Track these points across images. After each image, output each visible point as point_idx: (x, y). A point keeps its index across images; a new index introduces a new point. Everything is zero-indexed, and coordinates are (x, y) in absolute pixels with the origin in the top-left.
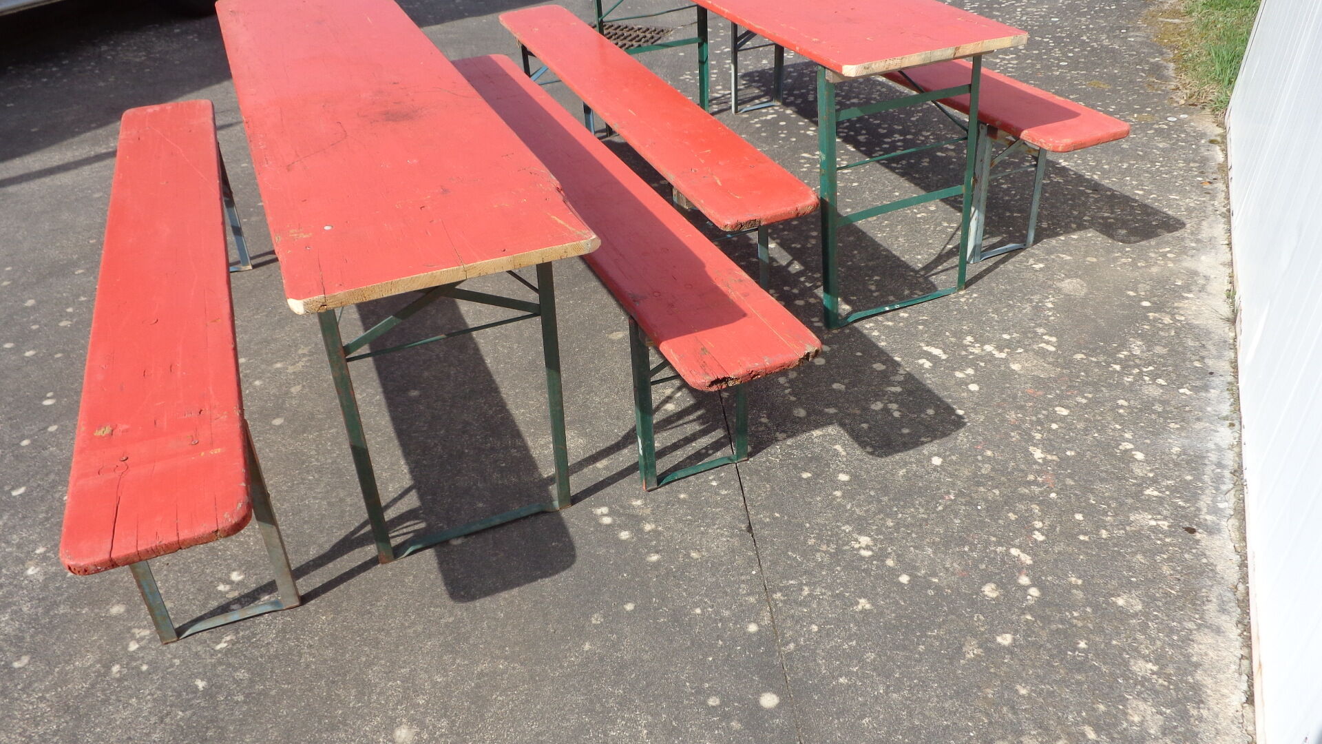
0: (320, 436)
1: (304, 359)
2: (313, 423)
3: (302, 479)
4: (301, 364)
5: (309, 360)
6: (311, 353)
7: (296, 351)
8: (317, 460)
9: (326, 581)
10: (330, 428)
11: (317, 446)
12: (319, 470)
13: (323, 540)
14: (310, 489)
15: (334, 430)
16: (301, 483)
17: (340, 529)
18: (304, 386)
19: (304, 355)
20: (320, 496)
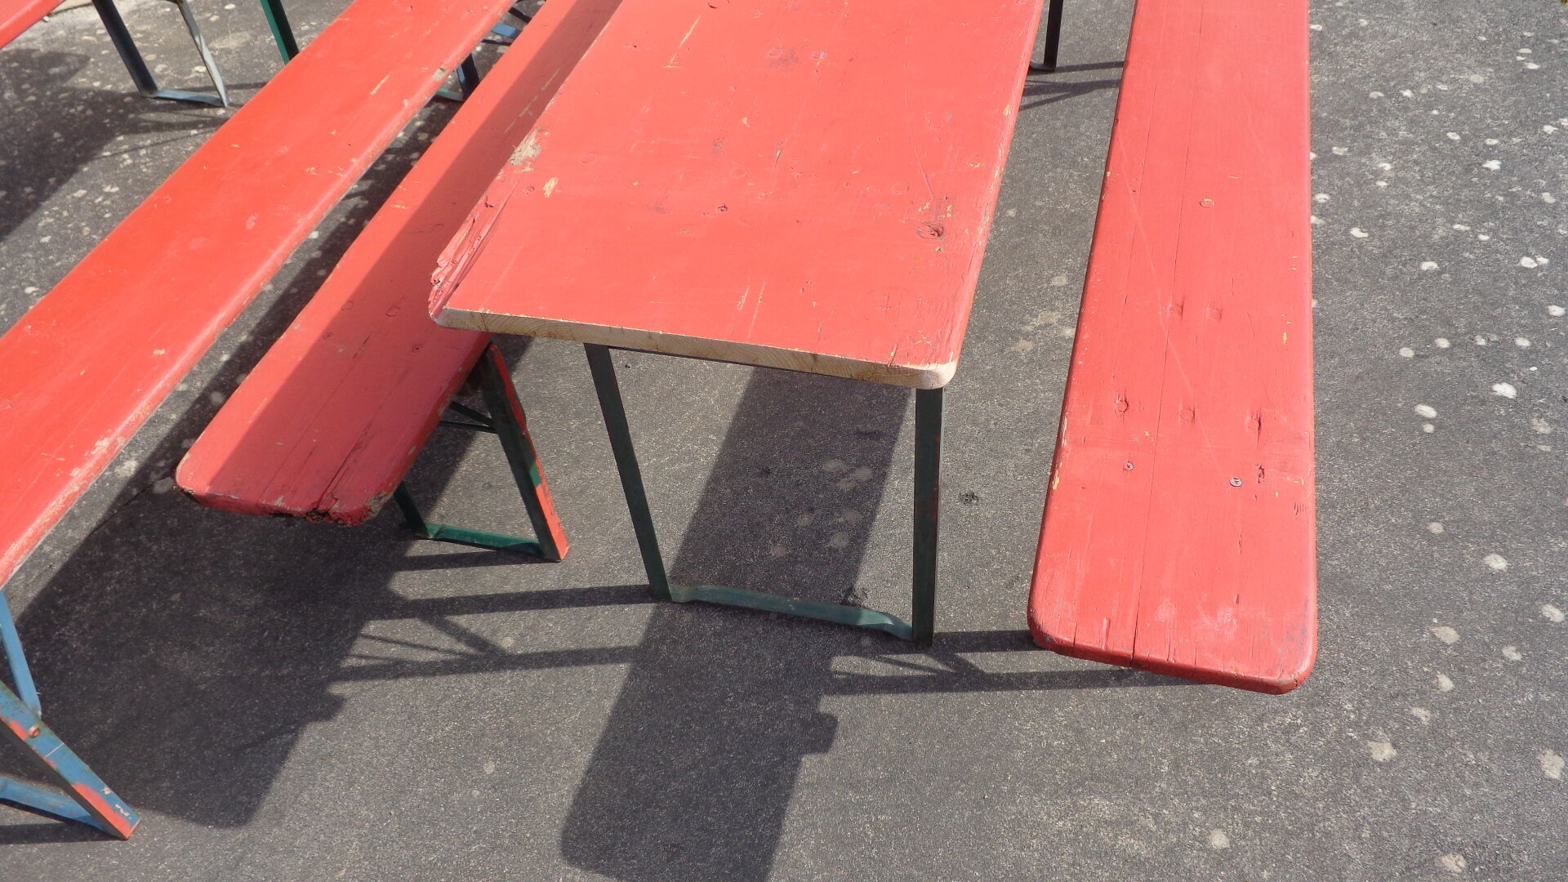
0: (1057, 203)
1: (1029, 328)
2: (1058, 222)
3: (1095, 162)
4: (1037, 322)
5: (1024, 324)
6: (1015, 335)
7: (1034, 352)
8: (1071, 176)
9: (1107, 70)
10: (1041, 208)
11: (1065, 192)
12: (1074, 164)
13: (1097, 100)
14: (1091, 148)
15: (1039, 203)
16: (1099, 158)
17: (1078, 103)
18: (1048, 281)
19: (1026, 336)
20: (1084, 138)
